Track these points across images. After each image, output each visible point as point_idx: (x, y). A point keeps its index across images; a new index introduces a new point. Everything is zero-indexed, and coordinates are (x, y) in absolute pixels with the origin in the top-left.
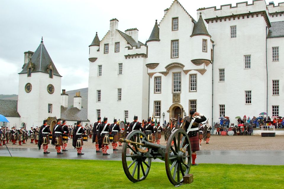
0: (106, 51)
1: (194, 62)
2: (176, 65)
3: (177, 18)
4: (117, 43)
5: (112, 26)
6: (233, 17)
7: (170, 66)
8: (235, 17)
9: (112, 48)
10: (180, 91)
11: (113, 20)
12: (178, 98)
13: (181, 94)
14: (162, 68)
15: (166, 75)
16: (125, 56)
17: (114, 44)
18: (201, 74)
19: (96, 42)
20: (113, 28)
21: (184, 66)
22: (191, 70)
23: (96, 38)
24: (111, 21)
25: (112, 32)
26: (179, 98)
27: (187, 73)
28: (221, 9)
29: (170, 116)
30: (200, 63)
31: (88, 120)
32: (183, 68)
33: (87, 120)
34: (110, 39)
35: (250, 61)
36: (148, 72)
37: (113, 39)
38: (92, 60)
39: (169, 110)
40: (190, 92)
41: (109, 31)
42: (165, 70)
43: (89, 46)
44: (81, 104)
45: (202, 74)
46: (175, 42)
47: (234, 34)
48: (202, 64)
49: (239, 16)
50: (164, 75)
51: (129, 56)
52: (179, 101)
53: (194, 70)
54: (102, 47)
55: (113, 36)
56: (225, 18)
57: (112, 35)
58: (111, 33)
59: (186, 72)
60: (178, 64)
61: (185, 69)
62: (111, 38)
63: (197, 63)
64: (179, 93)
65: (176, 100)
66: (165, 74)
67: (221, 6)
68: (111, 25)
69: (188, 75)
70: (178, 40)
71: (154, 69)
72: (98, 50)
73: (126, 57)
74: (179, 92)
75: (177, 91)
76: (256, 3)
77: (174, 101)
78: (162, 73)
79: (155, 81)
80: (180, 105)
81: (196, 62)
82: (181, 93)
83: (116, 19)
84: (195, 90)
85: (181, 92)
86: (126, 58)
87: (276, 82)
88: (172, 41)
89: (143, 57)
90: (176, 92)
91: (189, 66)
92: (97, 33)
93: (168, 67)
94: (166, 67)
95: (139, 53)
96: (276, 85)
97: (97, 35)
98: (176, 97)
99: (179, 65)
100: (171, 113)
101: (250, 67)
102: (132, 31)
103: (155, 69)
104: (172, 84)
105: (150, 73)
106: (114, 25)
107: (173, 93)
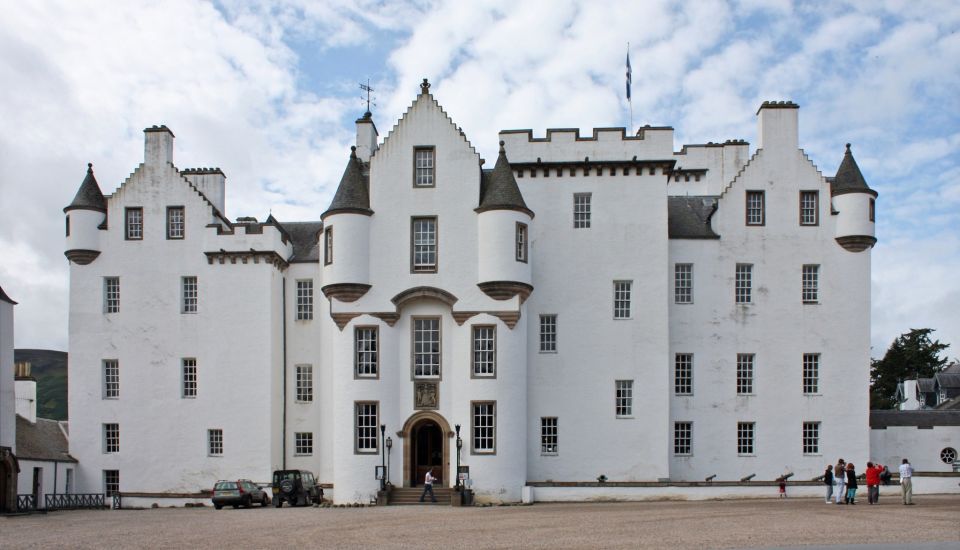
0: (134, 231)
1: (490, 290)
2: (427, 294)
3: (431, 149)
4: (176, 211)
5: (154, 148)
6: (586, 166)
7: (409, 297)
8: (590, 169)
9: (154, 223)
10: (436, 372)
11: (155, 129)
12: (433, 394)
13: (441, 383)
14: (381, 300)
15: (394, 322)
16: (208, 254)
17: (165, 210)
18: (508, 325)
19: (91, 196)
20: (157, 156)
21: (454, 299)
22: (477, 313)
23: (90, 184)
24: (147, 131)
25: (152, 170)
26: (436, 396)
27: (464, 321)
28: (548, 139)
29: (405, 447)
30: (507, 295)
31: (69, 456)
32: (450, 306)
33: (68, 459)
34: (146, 192)
35: (628, 297)
36: (333, 311)
37: (157, 193)
38: (82, 257)
39: (404, 428)
40: (473, 377)
41: (141, 165)
42: (392, 308)
43: (66, 210)
44: (35, 403)
45: (511, 326)
46: (423, 224)
47: (583, 218)
48: (513, 296)
49: (600, 167)
50: (387, 322)
51: (221, 257)
52: (435, 404)
53: (489, 313)
54: (116, 216)
55: (158, 183)
56: (560, 168)
57: (153, 181)
58: (148, 173)
59: (461, 317)
60: (436, 290)
61: (457, 307)
62: (151, 188)
63: (500, 292)
64: (433, 380)
65: (425, 399)
66: (391, 318)
67: (548, 130)
68: (150, 145)
69: (466, 328)
70: (433, 218)
71: (352, 301)
72: (103, 226)
73: (211, 256)
74: (431, 377)
75: (428, 373)
76: (650, 137)
77: (418, 403)
78: (383, 316)
79: (356, 340)
80: (438, 415)
81: (493, 289)
82: (441, 379)
83: (164, 129)
84: (490, 371)
85: (441, 375)
86: (211, 262)
87: (683, 359)
88: (416, 220)
89: (271, 263)
90: (423, 377)
91: (470, 299)
92: (90, 165)
93: (402, 300)
94: (396, 300)
95: (257, 250)
96: (683, 367)
97: (90, 172)
98: (427, 391)
99: (440, 296)
100: (409, 440)
101: (628, 315)
102: (206, 176)
103: (355, 303)
104: (412, 353)
105: (340, 314)
106: (159, 147)
107: (413, 379)
